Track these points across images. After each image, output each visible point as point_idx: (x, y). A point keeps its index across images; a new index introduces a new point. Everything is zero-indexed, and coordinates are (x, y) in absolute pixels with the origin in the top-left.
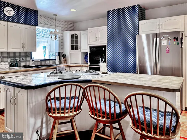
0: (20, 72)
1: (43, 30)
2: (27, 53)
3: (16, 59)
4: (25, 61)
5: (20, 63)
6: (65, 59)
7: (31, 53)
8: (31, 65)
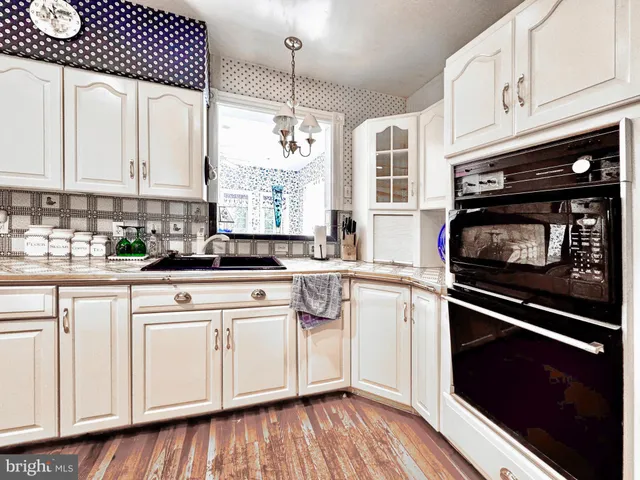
4: (187, 236)
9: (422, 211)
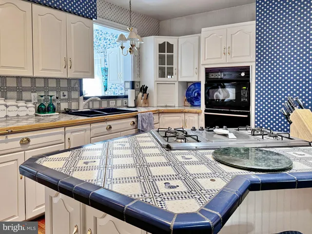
0: (65, 126)
1: (107, 35)
2: (73, 82)
3: (51, 93)
4: (69, 99)
5: (59, 104)
6: (145, 95)
7: (80, 81)
8: (81, 109)
9: (179, 82)
